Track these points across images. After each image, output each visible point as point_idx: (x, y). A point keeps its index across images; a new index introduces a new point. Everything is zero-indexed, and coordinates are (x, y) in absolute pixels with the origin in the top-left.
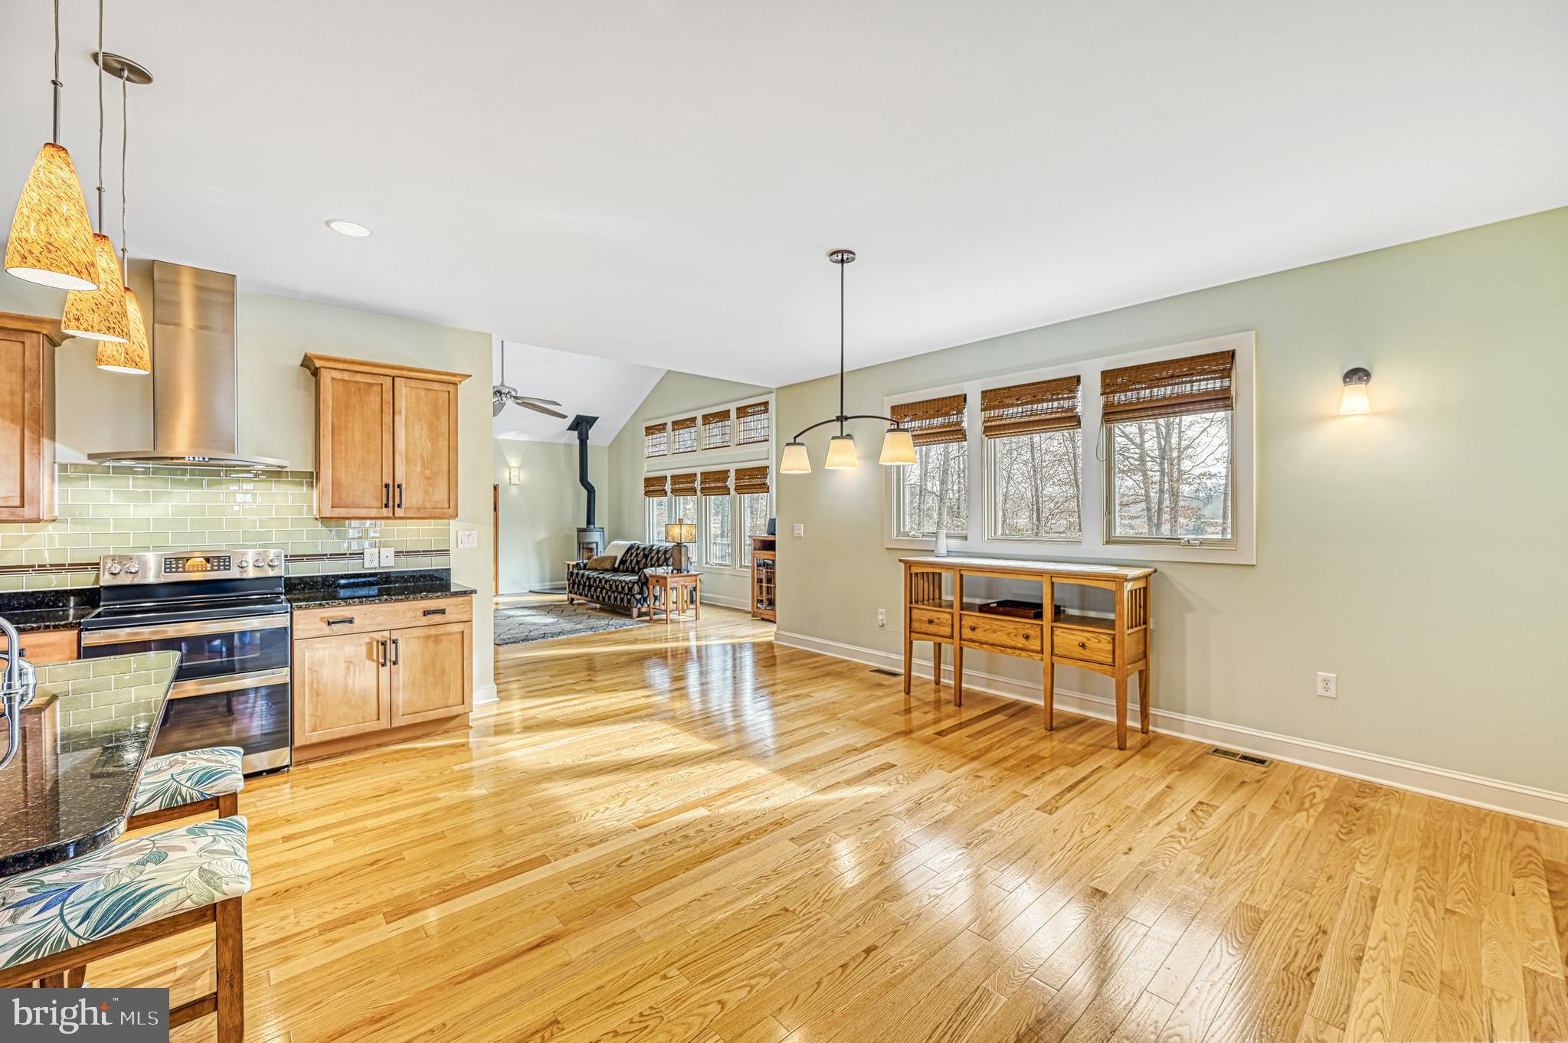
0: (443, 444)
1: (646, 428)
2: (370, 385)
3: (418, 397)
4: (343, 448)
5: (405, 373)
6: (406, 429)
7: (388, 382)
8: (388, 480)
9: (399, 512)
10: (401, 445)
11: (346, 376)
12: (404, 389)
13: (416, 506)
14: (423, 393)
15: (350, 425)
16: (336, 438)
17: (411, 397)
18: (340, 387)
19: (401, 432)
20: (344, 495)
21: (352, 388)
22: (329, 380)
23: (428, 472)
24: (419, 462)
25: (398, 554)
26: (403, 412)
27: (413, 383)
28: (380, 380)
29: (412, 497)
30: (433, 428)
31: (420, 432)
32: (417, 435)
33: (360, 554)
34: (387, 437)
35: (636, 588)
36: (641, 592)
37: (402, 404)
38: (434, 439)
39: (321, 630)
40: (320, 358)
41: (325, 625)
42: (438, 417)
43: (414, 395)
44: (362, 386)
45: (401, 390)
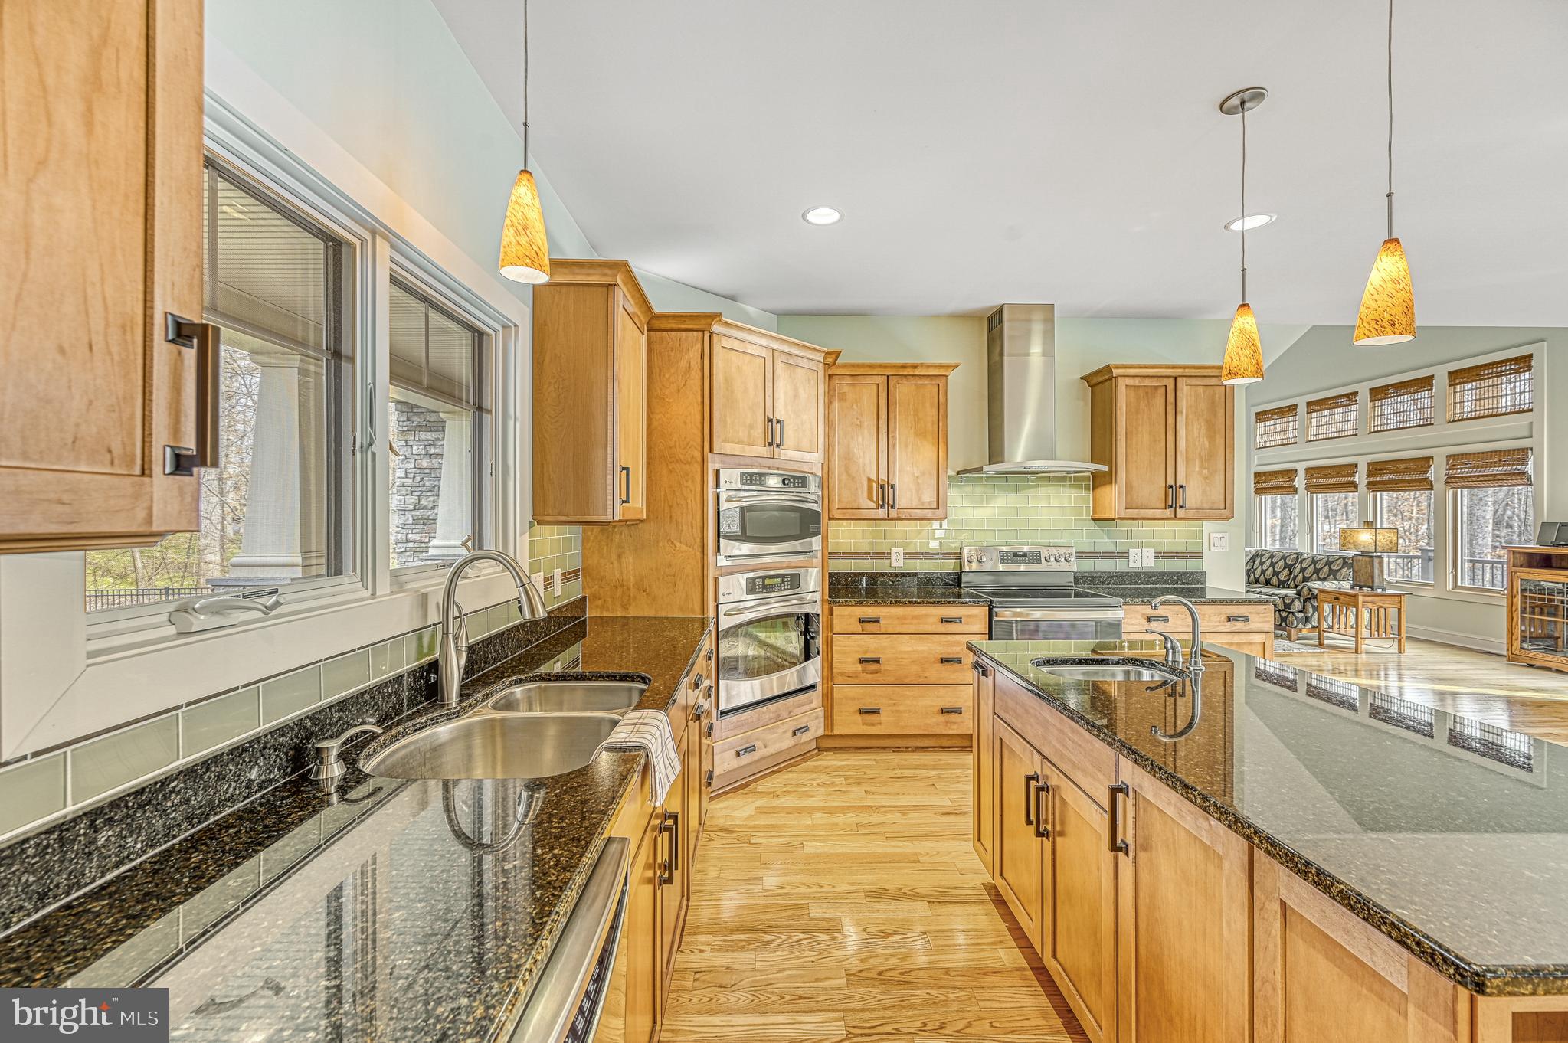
0: (1220, 441)
1: (1257, 414)
2: (1156, 387)
3: (1197, 396)
4: (1134, 451)
5: (1188, 372)
6: (1186, 429)
7: (1170, 383)
8: (1171, 482)
9: (1181, 513)
10: (1182, 445)
11: (1137, 382)
12: (1185, 387)
13: (1194, 506)
14: (1201, 390)
15: (1140, 429)
16: (1129, 442)
17: (1191, 395)
18: (1132, 394)
19: (1182, 432)
20: (1135, 497)
21: (1141, 392)
22: (1124, 387)
23: (1205, 471)
24: (1197, 462)
25: (1157, 555)
26: (1184, 411)
27: (1194, 381)
28: (1165, 382)
29: (1193, 496)
30: (1210, 425)
31: (1199, 430)
32: (1196, 435)
33: (1124, 555)
34: (1171, 438)
35: (1297, 605)
36: (1303, 610)
37: (1183, 404)
38: (1211, 438)
39: (1142, 625)
40: (1117, 367)
41: (1144, 621)
42: (1215, 414)
43: (1193, 393)
44: (1149, 391)
45: (1182, 389)
